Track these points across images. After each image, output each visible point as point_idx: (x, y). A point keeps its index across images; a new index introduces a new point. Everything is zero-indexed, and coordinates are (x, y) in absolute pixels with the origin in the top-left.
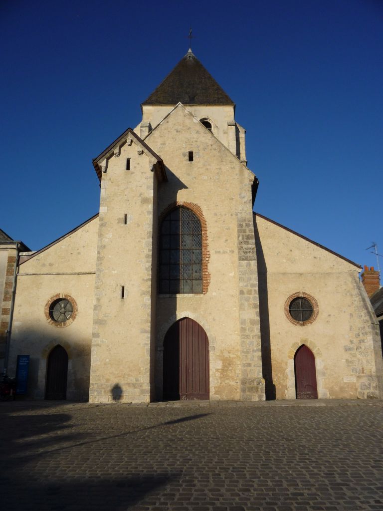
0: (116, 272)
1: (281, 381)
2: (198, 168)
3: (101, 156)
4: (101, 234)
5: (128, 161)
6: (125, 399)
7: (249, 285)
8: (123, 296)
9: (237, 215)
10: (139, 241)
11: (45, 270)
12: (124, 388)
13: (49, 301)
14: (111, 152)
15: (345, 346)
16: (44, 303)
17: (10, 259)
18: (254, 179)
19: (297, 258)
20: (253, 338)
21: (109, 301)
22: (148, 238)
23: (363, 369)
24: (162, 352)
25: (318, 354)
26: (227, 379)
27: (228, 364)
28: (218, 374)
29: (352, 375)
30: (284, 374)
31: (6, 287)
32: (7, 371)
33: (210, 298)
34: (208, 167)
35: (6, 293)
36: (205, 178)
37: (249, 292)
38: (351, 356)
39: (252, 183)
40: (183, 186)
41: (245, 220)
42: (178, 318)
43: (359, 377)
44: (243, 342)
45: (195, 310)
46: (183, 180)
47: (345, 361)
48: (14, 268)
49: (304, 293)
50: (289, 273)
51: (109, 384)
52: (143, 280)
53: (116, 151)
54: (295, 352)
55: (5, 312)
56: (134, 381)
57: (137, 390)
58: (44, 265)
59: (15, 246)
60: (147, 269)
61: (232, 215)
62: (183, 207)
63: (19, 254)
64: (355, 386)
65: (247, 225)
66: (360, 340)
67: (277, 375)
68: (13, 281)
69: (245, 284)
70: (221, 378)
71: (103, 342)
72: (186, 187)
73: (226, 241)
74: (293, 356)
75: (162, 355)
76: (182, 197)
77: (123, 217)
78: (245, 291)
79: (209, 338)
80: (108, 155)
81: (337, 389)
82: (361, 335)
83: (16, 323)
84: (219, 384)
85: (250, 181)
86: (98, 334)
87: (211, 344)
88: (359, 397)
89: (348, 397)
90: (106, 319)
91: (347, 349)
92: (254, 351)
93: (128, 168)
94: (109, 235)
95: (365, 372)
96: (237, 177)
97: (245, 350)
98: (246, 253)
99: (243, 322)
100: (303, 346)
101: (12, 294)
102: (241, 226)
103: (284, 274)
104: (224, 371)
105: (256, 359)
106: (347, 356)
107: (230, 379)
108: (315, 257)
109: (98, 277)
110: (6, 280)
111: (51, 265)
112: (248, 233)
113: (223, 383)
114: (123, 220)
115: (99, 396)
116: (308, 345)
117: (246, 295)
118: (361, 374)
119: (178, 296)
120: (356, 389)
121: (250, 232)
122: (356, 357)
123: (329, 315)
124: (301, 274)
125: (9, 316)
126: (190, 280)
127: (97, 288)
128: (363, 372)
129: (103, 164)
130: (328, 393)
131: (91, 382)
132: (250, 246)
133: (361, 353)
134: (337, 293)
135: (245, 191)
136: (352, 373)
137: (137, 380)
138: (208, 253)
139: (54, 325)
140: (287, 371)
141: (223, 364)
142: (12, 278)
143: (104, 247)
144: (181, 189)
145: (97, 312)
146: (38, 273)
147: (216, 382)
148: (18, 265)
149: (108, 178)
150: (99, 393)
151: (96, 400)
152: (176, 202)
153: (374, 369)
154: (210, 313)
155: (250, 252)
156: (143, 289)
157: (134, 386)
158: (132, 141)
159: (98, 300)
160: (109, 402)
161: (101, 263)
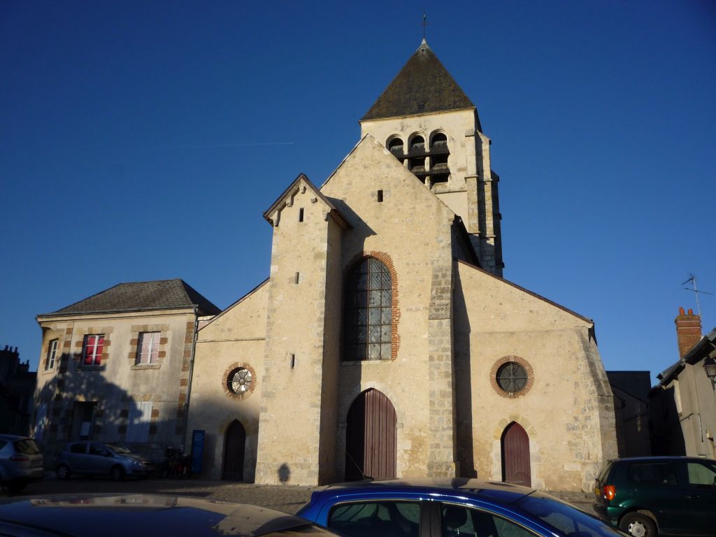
0: (286, 338)
1: (485, 467)
2: (389, 210)
3: (272, 208)
4: (272, 296)
5: (302, 211)
6: (293, 481)
7: (440, 349)
8: (293, 365)
9: (433, 263)
10: (311, 303)
11: (224, 336)
12: (292, 469)
13: (227, 370)
14: (282, 203)
15: (567, 425)
16: (222, 373)
17: (189, 325)
18: (453, 217)
19: (508, 313)
20: (443, 414)
21: (279, 372)
22: (320, 299)
23: (589, 453)
24: (345, 429)
25: (533, 434)
26: (418, 462)
27: (418, 444)
28: (406, 457)
29: (576, 462)
30: (488, 458)
31: (185, 356)
32: (184, 448)
33: (400, 366)
34: (400, 207)
35: (185, 362)
36: (396, 220)
37: (440, 358)
38: (575, 437)
39: (451, 223)
40: (371, 232)
41: (442, 269)
42: (363, 389)
43: (584, 464)
44: (431, 418)
45: (382, 380)
46: (371, 225)
47: (566, 443)
48: (193, 334)
49: (515, 357)
50: (497, 333)
51: (276, 463)
52: (315, 347)
53: (288, 201)
54: (502, 430)
55: (183, 382)
56: (302, 461)
57: (305, 472)
58: (223, 330)
59: (192, 311)
60: (318, 334)
61: (427, 264)
62: (371, 257)
63: (197, 319)
64: (580, 475)
65: (444, 276)
66: (586, 417)
67: (479, 459)
68: (192, 349)
69: (436, 348)
70: (410, 461)
71: (271, 417)
72: (374, 234)
73: (420, 295)
74: (500, 436)
75: (344, 432)
76: (370, 246)
77: (294, 275)
78: (435, 357)
79: (398, 414)
80: (279, 206)
81: (555, 478)
82: (587, 410)
83: (194, 395)
84: (407, 468)
85: (449, 220)
86: (266, 408)
87: (399, 421)
88: (584, 490)
89: (569, 490)
90: (274, 391)
91: (570, 428)
92: (444, 429)
93: (301, 219)
94: (280, 298)
95: (591, 457)
96: (433, 217)
97: (433, 428)
98: (437, 310)
99: (432, 394)
100: (513, 423)
101: (189, 363)
102: (436, 277)
103: (491, 333)
104: (413, 452)
105: (446, 439)
106: (569, 437)
107: (421, 463)
108: (531, 311)
109: (268, 344)
110: (185, 349)
111: (230, 330)
112: (443, 285)
113: (412, 467)
114: (294, 280)
115: (266, 477)
116: (519, 422)
117: (436, 362)
118: (587, 461)
119: (363, 363)
120: (581, 480)
121: (446, 283)
122: (582, 438)
123: (548, 385)
124: (512, 333)
125: (187, 387)
126: (379, 343)
127: (266, 356)
128: (589, 459)
129: (274, 217)
130: (543, 483)
131: (258, 461)
132: (444, 301)
133: (587, 433)
134: (559, 355)
135: (443, 233)
136: (575, 459)
137: (305, 460)
138: (398, 311)
139: (231, 397)
140: (492, 454)
141: (413, 443)
142: (191, 345)
143: (274, 310)
144: (368, 236)
145: (265, 383)
146: (217, 340)
147: (404, 465)
148: (197, 332)
149: (280, 232)
150: (266, 473)
151: (263, 481)
152: (362, 252)
153: (600, 455)
154: (399, 384)
155: (442, 309)
156: (314, 357)
157: (302, 466)
158: (305, 189)
159: (267, 370)
160: (276, 484)
161: (271, 329)
